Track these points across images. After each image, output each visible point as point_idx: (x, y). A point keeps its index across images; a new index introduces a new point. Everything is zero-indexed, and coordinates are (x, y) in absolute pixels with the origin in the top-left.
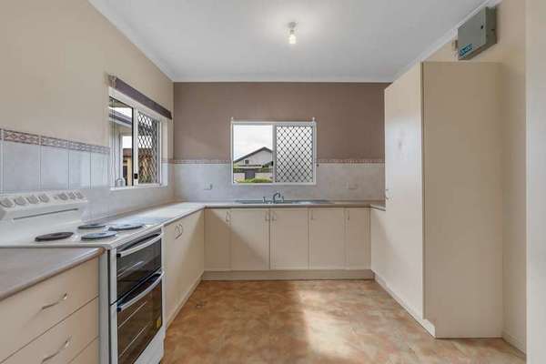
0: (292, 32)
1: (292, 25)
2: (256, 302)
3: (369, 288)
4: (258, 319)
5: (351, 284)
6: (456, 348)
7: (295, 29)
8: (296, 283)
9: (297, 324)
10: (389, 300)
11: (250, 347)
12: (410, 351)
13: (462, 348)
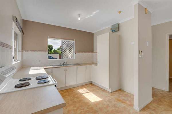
0: (79, 17)
1: (79, 15)
2: (66, 97)
3: (92, 86)
4: (71, 101)
5: (87, 86)
6: (115, 93)
7: (80, 16)
8: (74, 89)
9: (82, 99)
10: (98, 87)
11: (75, 108)
12: (109, 96)
13: (116, 93)
